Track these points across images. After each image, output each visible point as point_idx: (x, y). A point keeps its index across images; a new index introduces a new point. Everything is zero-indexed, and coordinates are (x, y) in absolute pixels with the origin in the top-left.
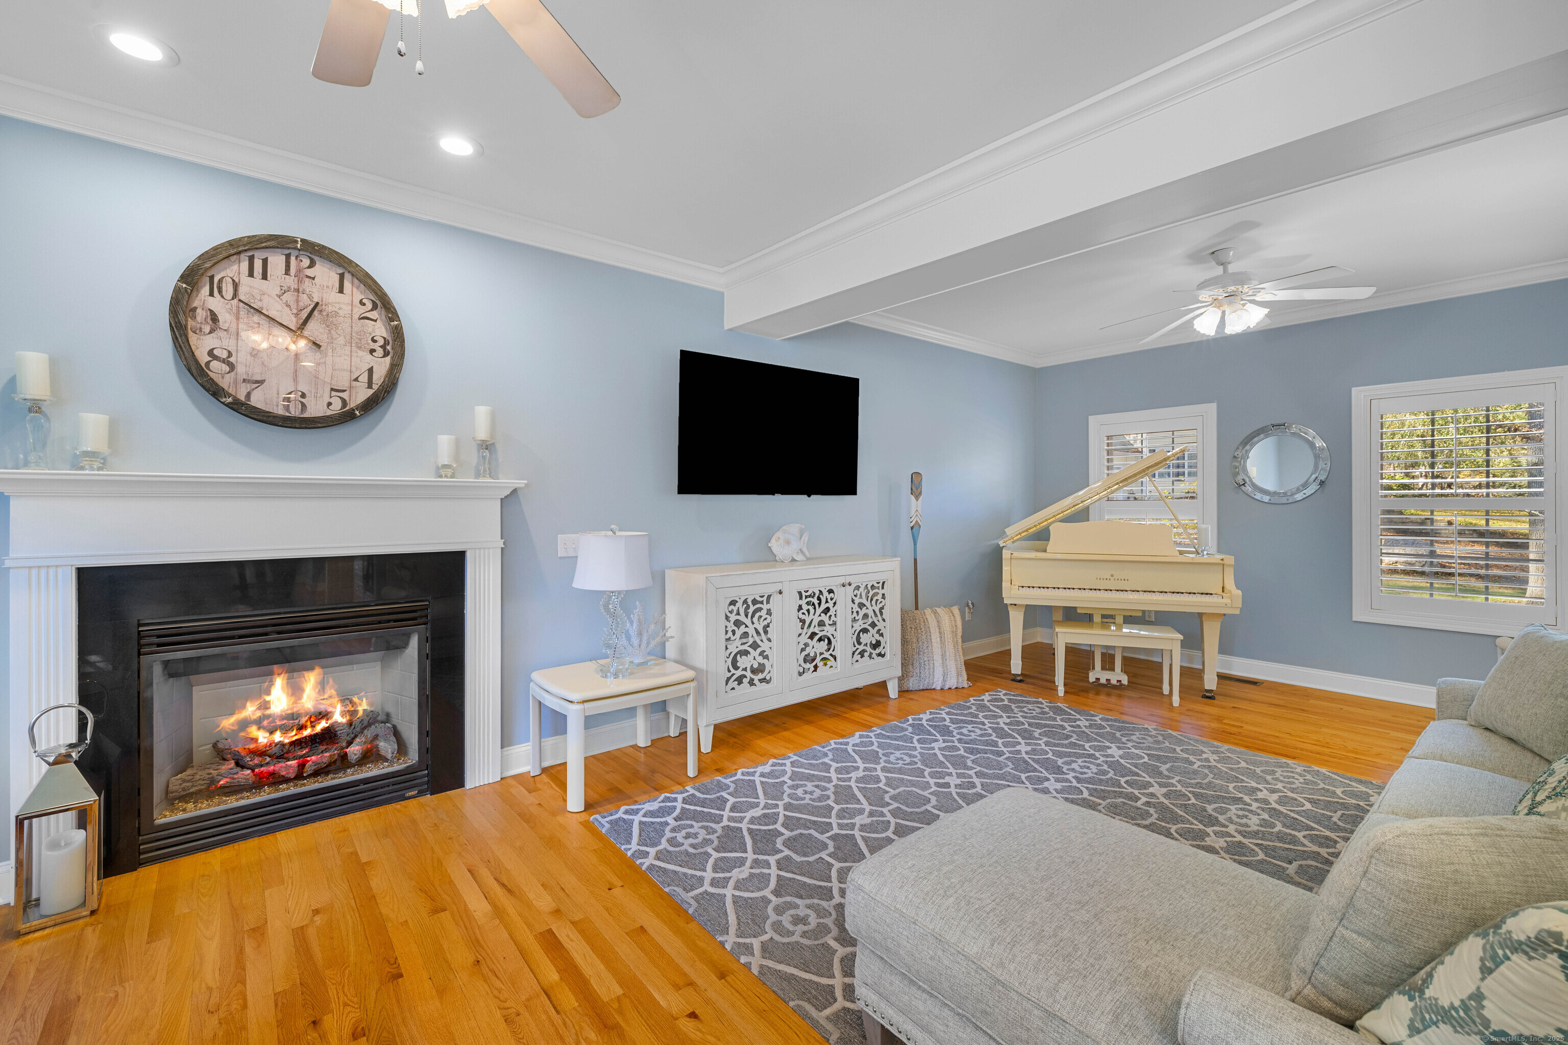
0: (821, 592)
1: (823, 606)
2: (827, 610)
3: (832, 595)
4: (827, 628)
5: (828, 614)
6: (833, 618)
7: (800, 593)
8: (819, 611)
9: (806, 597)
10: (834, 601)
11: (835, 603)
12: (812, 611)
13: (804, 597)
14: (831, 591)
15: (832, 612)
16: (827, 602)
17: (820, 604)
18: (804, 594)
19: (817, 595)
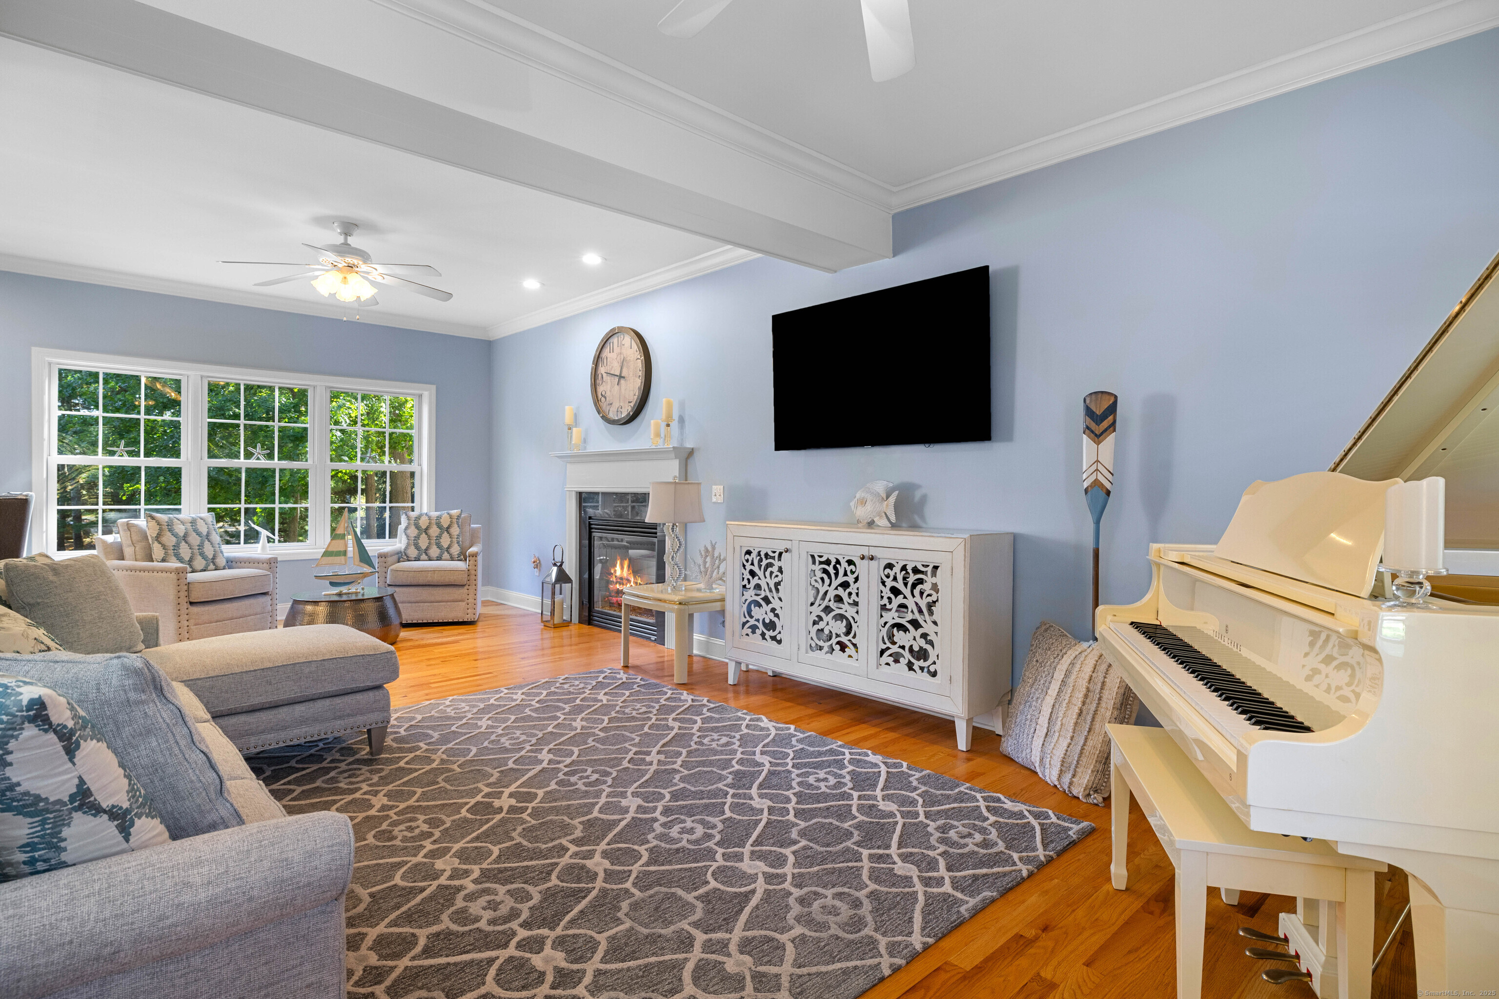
0: (838, 562)
1: (841, 579)
2: (845, 585)
3: (852, 567)
4: (845, 606)
5: (848, 590)
6: (854, 596)
7: (813, 556)
8: (835, 583)
9: (821, 563)
10: (855, 575)
11: (857, 579)
12: (827, 581)
13: (817, 563)
14: (850, 562)
15: (853, 588)
16: (845, 574)
17: (837, 574)
18: (817, 559)
19: (833, 563)
